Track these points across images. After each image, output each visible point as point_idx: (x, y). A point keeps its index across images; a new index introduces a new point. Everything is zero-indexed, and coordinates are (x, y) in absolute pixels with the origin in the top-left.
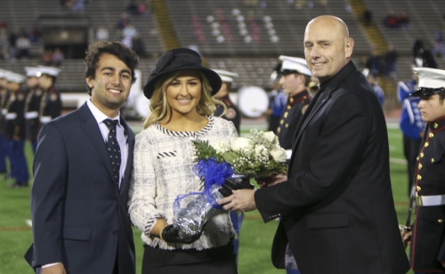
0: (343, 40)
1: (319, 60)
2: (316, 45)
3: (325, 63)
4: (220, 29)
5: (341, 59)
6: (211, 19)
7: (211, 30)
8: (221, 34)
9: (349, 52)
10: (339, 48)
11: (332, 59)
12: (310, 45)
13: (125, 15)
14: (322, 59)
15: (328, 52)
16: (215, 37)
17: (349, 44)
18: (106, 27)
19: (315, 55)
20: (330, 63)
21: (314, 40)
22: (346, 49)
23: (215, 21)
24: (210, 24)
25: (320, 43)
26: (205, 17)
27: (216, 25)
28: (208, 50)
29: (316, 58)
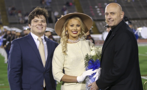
0: (120, 12)
1: (111, 20)
2: (109, 14)
3: (113, 21)
4: (100, 10)
5: (119, 19)
6: (96, 7)
7: (96, 11)
8: (100, 12)
9: (122, 17)
10: (119, 15)
11: (116, 19)
12: (107, 14)
13: (64, 7)
14: (112, 20)
15: (114, 17)
16: (98, 14)
17: (122, 14)
18: (58, 11)
19: (109, 18)
20: (115, 21)
21: (109, 12)
22: (121, 16)
23: (98, 8)
24: (96, 9)
25: (111, 13)
26: (94, 6)
27: (98, 9)
28: (96, 18)
29: (110, 19)
